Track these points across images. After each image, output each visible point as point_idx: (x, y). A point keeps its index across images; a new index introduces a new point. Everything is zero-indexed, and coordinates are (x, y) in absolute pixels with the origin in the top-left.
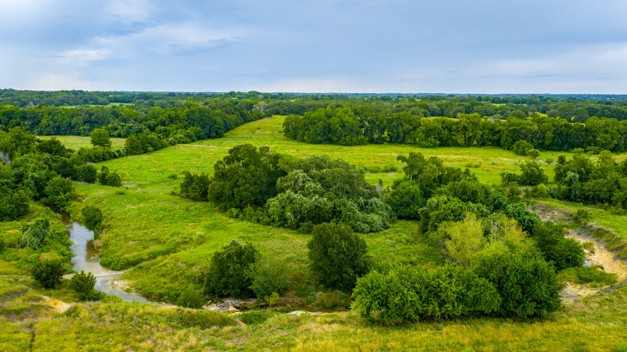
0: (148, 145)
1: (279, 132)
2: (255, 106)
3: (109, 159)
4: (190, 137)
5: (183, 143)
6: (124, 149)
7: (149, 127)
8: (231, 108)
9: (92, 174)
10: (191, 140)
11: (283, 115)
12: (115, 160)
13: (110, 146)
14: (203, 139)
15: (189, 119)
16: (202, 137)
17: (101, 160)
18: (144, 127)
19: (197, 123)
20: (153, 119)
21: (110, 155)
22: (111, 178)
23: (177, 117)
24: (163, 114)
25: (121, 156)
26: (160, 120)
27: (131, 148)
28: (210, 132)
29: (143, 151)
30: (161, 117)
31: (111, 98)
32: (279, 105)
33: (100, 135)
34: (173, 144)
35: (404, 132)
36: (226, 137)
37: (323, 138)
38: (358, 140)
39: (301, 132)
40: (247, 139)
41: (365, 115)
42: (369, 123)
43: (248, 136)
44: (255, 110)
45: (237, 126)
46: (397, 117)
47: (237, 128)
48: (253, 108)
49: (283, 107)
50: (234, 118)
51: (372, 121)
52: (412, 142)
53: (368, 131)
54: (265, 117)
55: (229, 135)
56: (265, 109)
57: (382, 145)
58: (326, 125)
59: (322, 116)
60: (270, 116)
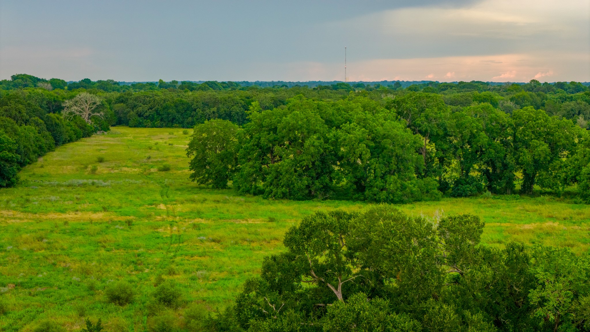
1: (160, 170)
2: (68, 103)
8: (20, 106)
11: (135, 126)
32: (122, 102)
35: (536, 161)
36: (26, 184)
37: (317, 183)
38: (419, 187)
39: (246, 168)
40: (90, 191)
41: (426, 117)
42: (433, 137)
43: (85, 181)
44: (71, 113)
45: (40, 156)
46: (513, 122)
47: (41, 159)
48: (63, 108)
49: (135, 106)
50: (32, 135)
51: (441, 133)
52: (561, 188)
53: (433, 161)
54: (95, 131)
55: (30, 179)
56: (93, 111)
57: (481, 200)
58: (326, 146)
59: (313, 121)
60: (106, 129)
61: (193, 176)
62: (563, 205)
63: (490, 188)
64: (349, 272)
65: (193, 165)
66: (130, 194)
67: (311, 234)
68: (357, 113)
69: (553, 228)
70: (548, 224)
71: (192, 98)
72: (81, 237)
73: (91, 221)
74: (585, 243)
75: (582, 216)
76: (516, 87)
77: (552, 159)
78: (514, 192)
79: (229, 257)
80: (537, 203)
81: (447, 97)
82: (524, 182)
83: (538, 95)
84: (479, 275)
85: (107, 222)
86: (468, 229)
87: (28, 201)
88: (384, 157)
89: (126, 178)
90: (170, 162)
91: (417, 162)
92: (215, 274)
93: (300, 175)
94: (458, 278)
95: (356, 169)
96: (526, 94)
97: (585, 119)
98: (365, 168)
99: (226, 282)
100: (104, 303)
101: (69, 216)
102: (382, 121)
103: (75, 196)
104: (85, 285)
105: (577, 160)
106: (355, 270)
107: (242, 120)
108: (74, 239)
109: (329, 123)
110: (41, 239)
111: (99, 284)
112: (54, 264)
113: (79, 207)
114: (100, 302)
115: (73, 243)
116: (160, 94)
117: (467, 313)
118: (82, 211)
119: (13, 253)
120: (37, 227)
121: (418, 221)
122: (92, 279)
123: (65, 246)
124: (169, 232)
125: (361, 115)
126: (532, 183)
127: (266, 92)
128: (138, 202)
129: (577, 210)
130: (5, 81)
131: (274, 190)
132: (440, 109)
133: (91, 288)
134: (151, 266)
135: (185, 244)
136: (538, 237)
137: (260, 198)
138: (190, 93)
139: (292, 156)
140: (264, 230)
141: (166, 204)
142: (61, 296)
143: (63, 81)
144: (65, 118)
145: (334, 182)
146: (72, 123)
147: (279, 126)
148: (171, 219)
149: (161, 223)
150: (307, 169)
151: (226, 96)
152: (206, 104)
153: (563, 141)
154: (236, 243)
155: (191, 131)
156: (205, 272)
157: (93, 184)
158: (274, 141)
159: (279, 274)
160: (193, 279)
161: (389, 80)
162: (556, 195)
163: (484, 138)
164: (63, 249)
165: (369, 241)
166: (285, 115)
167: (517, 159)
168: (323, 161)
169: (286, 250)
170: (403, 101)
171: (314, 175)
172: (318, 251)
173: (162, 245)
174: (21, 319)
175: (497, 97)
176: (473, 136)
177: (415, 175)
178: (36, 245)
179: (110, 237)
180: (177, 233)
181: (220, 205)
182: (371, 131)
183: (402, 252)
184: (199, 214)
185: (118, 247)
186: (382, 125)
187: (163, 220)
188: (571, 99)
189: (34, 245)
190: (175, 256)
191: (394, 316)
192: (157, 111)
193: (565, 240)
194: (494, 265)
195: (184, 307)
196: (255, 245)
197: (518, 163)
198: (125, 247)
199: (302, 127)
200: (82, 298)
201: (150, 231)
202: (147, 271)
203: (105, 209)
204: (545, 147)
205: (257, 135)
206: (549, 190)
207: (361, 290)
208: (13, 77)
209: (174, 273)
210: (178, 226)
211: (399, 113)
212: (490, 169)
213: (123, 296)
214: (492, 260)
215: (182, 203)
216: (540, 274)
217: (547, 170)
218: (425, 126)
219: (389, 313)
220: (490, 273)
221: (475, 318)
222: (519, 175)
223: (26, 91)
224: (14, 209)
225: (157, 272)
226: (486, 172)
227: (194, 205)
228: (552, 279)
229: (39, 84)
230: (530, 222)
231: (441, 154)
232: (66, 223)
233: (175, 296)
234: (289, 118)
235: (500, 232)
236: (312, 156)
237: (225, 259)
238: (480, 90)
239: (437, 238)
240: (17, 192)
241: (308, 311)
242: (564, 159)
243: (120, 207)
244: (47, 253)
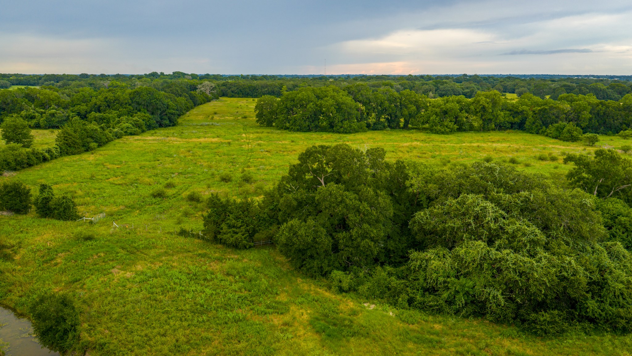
0: (89, 139)
1: (242, 118)
2: (199, 86)
3: (37, 164)
4: (139, 127)
5: (131, 134)
6: (56, 146)
7: (79, 114)
8: (177, 88)
9: (23, 198)
10: (140, 131)
11: (231, 97)
12: (48, 165)
13: (31, 141)
14: (154, 128)
15: (132, 103)
16: (153, 126)
17: (25, 166)
18: (71, 114)
19: (144, 108)
20: (83, 104)
21: (37, 158)
22: (59, 205)
23: (117, 99)
24: (96, 97)
25: (53, 157)
26: (93, 105)
27: (65, 145)
28: (162, 119)
29: (83, 149)
30: (94, 100)
31: (11, 80)
32: (224, 85)
33: (15, 128)
34: (118, 136)
35: (410, 114)
36: (181, 125)
37: (312, 124)
38: (358, 126)
39: (281, 117)
40: (211, 128)
41: (361, 94)
42: (364, 104)
43: (209, 123)
44: (201, 91)
45: (187, 111)
46: (400, 96)
47: (188, 113)
48: (197, 89)
49: (230, 88)
50: (183, 101)
51: (368, 102)
52: (421, 126)
53: (364, 114)
54: (212, 99)
55: (183, 122)
56: (211, 90)
57: (385, 132)
58: (317, 108)
59: (311, 96)
60: (218, 98)
61: (257, 121)
62: (422, 134)
63: (389, 126)
64: (327, 172)
65: (257, 116)
66: (229, 129)
67: (310, 155)
68: (330, 93)
69: (417, 145)
70: (415, 143)
71: (256, 84)
72: (207, 150)
73: (212, 143)
74: (431, 152)
75: (430, 139)
76: (402, 77)
77: (417, 113)
78: (400, 128)
79: (274, 159)
80: (410, 133)
81: (370, 83)
82: (405, 124)
83: (412, 82)
84: (384, 175)
85: (219, 143)
86: (379, 154)
87: (182, 133)
88: (342, 113)
89: (227, 121)
90: (247, 114)
91: (357, 115)
92: (268, 167)
93: (305, 121)
94: (375, 174)
95: (330, 118)
96: (407, 82)
97: (433, 93)
98: (334, 118)
99: (273, 171)
100: (219, 181)
101: (202, 140)
102: (341, 96)
103: (204, 130)
104: (210, 173)
105: (428, 114)
106: (329, 170)
107: (279, 94)
108: (204, 151)
109: (318, 97)
110: (189, 151)
111: (216, 173)
112: (196, 163)
113: (206, 136)
114: (217, 181)
115: (204, 153)
116: (242, 82)
117: (378, 191)
118: (207, 137)
119: (177, 158)
120: (187, 145)
121: (357, 150)
122: (213, 170)
123: (201, 155)
124: (247, 147)
125: (332, 94)
126: (408, 124)
127: (290, 81)
128: (233, 133)
129: (428, 136)
130: (170, 75)
131: (294, 127)
132: (367, 91)
133: (213, 174)
134: (239, 164)
135: (255, 153)
136: (410, 149)
137: (287, 131)
138: (255, 82)
139: (301, 112)
140: (289, 146)
141: (245, 134)
142: (199, 178)
143: (197, 75)
144: (198, 93)
145: (320, 123)
146: (202, 96)
147: (296, 99)
148: (248, 141)
149: (243, 143)
150: (308, 118)
151: (272, 83)
152: (263, 87)
153: (423, 105)
154: (277, 153)
155: (256, 100)
156: (263, 166)
157: (212, 124)
158: (293, 106)
159: (296, 173)
160: (258, 170)
161: (345, 74)
162: (418, 129)
163: (387, 104)
164: (200, 156)
165: (336, 159)
166: (298, 93)
167: (401, 113)
168: (315, 115)
169: (299, 162)
170: (351, 87)
171: (311, 121)
172: (313, 163)
173: (244, 154)
174: (181, 189)
175: (393, 83)
176: (382, 103)
177: (356, 121)
178: (187, 154)
179: (221, 150)
180: (250, 148)
181: (270, 134)
182: (336, 101)
183: (350, 165)
184: (260, 139)
185: (225, 155)
186: (341, 98)
187: (244, 142)
188: (427, 84)
189: (186, 154)
190: (250, 159)
191: (347, 193)
192: (240, 90)
193: (422, 151)
194: (390, 170)
195: (254, 183)
196: (285, 153)
197: (402, 115)
198: (228, 155)
199: (306, 99)
200: (209, 179)
201: (238, 147)
202: (238, 166)
203: (218, 137)
204: (414, 108)
205: (285, 103)
206: (416, 127)
207: (332, 180)
208: (173, 73)
209: (250, 167)
210: (251, 144)
211: (349, 93)
212: (389, 117)
213: (227, 178)
214: (390, 168)
215: (253, 133)
216: (411, 174)
217: (415, 118)
218: (361, 98)
219: (344, 191)
220: (388, 174)
221: (382, 193)
222: (402, 120)
223: (180, 80)
224: (176, 137)
225: (242, 167)
226: (387, 119)
227: (258, 135)
228: (416, 176)
229: (186, 76)
230: (407, 142)
231: (367, 111)
232: (200, 143)
233: (250, 178)
234: (300, 95)
235: (393, 147)
236: (310, 112)
237: (272, 160)
238: (385, 80)
239: (365, 158)
240: (177, 129)
241: (309, 189)
242: (423, 113)
243: (225, 136)
244: (192, 158)
